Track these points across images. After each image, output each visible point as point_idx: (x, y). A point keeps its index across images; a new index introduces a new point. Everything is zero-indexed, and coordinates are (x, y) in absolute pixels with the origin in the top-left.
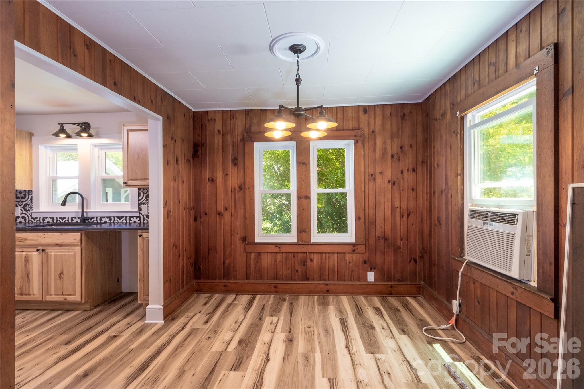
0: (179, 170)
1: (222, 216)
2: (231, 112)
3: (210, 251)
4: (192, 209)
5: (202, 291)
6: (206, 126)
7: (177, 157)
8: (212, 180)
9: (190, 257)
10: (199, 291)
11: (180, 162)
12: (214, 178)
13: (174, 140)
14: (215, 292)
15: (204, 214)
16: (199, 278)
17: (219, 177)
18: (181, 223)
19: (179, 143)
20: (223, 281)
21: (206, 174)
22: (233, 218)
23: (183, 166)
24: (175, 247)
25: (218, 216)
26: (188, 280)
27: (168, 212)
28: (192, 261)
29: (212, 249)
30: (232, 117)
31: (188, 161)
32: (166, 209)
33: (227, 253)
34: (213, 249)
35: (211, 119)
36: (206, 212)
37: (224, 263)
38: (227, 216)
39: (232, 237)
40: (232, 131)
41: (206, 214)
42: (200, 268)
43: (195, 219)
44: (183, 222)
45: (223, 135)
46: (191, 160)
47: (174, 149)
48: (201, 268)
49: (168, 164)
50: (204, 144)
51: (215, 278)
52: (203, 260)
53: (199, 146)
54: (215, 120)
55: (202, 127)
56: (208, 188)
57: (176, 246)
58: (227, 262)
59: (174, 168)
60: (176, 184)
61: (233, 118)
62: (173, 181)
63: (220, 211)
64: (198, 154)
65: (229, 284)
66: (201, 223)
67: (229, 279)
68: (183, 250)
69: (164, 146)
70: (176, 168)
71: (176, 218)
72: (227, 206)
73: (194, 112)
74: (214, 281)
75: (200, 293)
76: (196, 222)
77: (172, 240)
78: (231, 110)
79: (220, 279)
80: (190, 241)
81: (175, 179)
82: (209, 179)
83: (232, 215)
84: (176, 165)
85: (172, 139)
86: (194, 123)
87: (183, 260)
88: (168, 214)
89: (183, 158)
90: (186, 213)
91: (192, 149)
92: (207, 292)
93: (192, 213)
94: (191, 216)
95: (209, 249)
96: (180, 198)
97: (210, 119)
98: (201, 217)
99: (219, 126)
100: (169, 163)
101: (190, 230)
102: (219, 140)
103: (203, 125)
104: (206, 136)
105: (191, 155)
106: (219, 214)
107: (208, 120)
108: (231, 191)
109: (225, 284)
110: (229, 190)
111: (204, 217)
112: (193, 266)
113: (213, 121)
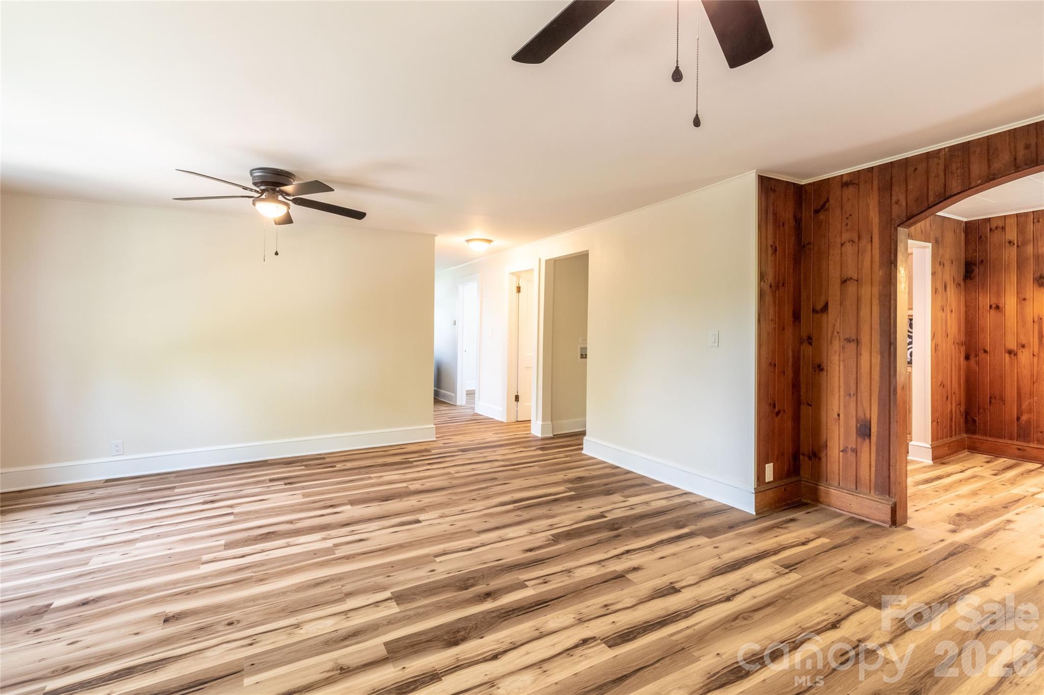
0: (947, 298)
1: (1015, 355)
2: (1035, 214)
3: (993, 401)
4: (962, 344)
5: (979, 451)
6: (986, 237)
7: (945, 283)
8: (997, 307)
9: (960, 404)
10: (974, 449)
11: (948, 289)
12: (1001, 305)
13: (942, 265)
14: (1003, 455)
15: (982, 351)
16: (974, 433)
17: (1010, 303)
18: (949, 359)
19: (947, 266)
20: (1016, 442)
21: (985, 300)
22: (1036, 359)
23: (952, 291)
24: (942, 386)
25: (1007, 355)
26: (957, 431)
27: (935, 346)
28: (963, 408)
29: (995, 398)
30: (1036, 220)
31: (958, 285)
32: (934, 342)
33: (1025, 405)
34: (998, 398)
35: (996, 228)
36: (987, 349)
37: (1018, 419)
38: (1024, 357)
39: (1035, 385)
40: (1035, 240)
41: (985, 351)
42: (974, 421)
43: (967, 358)
44: (952, 359)
45: (1018, 246)
46: (962, 283)
47: (942, 274)
48: (976, 421)
49: (936, 293)
50: (982, 261)
51: (1001, 437)
52: (981, 410)
53: (975, 265)
54: (1003, 228)
55: (981, 239)
56: (988, 319)
57: (944, 386)
58: (1024, 418)
59: (942, 297)
60: (944, 314)
61: (1038, 221)
62: (941, 311)
63: (1010, 348)
64: (973, 275)
65: (1027, 449)
66: (977, 363)
67: (1029, 442)
68: (952, 392)
69: (933, 274)
70: (944, 296)
71: (944, 353)
72: (1024, 342)
73: (966, 222)
74: (1000, 441)
75: (975, 452)
76: (969, 361)
77: (940, 379)
78: (1033, 212)
79: (1011, 438)
80: (959, 384)
81: (943, 309)
82: (991, 307)
83: (1033, 355)
84: (944, 293)
85: (940, 264)
86: (966, 237)
87: (951, 403)
88: (935, 348)
89: (952, 282)
90: (955, 349)
91: (963, 270)
92: (988, 452)
93: (963, 349)
94: (961, 353)
95: (990, 398)
96: (949, 331)
97: (994, 228)
98: (976, 356)
99: (1012, 234)
100: (937, 291)
101: (959, 370)
102: (1011, 254)
103: (981, 237)
104: (986, 251)
105: (962, 278)
106: (1010, 352)
107: (991, 230)
108: (1034, 321)
109: (1020, 447)
110: (1030, 320)
111: (982, 355)
112: (964, 417)
113: (999, 230)
